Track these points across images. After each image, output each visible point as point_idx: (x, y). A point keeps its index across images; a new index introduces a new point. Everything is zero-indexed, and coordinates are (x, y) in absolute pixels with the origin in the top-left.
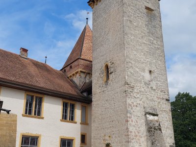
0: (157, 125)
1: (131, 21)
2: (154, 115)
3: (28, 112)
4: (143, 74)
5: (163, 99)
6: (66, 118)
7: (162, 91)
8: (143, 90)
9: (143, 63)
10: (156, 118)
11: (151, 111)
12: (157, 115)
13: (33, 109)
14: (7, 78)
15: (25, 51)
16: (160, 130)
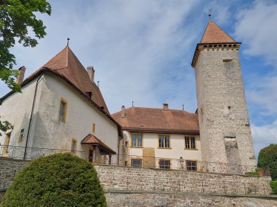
0: (234, 144)
1: (209, 76)
2: (232, 138)
3: (161, 146)
4: (221, 110)
5: (242, 125)
6: (189, 147)
7: (241, 120)
8: (222, 121)
9: (222, 102)
10: (233, 139)
11: (228, 135)
12: (235, 137)
13: (164, 144)
14: (148, 127)
15: (166, 105)
16: (237, 147)
